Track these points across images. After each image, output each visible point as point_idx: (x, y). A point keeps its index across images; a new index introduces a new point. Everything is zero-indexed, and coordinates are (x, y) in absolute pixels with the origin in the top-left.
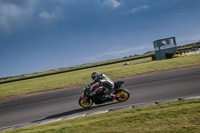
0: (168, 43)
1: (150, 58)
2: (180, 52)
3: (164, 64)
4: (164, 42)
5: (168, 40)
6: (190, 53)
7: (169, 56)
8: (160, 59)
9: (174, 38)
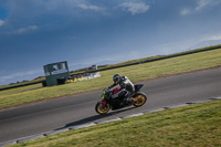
0: (60, 67)
1: (41, 85)
2: (73, 77)
3: (55, 91)
4: (55, 67)
5: (59, 65)
6: (83, 78)
7: (61, 82)
8: (52, 85)
9: (66, 63)
